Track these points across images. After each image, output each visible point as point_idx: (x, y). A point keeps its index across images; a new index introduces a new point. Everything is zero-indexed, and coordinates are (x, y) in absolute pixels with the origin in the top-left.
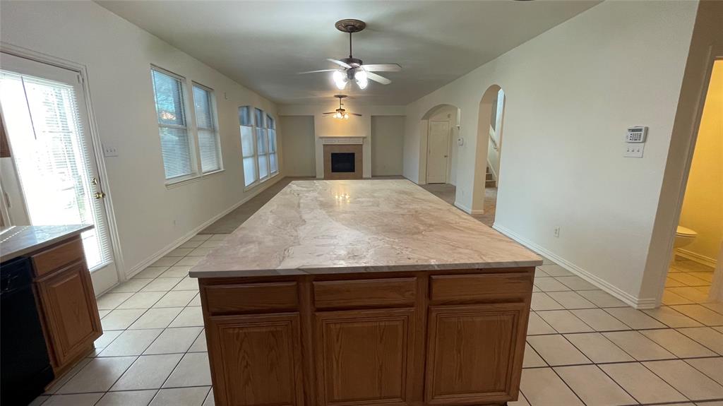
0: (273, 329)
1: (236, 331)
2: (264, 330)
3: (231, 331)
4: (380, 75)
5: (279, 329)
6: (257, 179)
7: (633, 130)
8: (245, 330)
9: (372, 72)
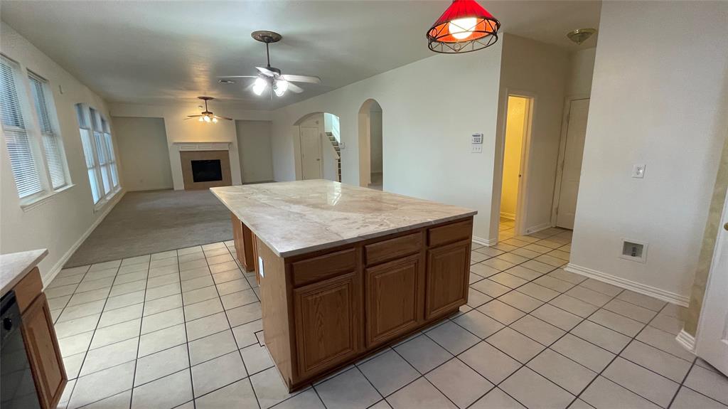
0: (340, 289)
1: (314, 297)
2: (333, 291)
3: (310, 298)
4: (298, 86)
5: (344, 287)
6: (103, 197)
7: (475, 136)
8: (320, 294)
9: (290, 82)
